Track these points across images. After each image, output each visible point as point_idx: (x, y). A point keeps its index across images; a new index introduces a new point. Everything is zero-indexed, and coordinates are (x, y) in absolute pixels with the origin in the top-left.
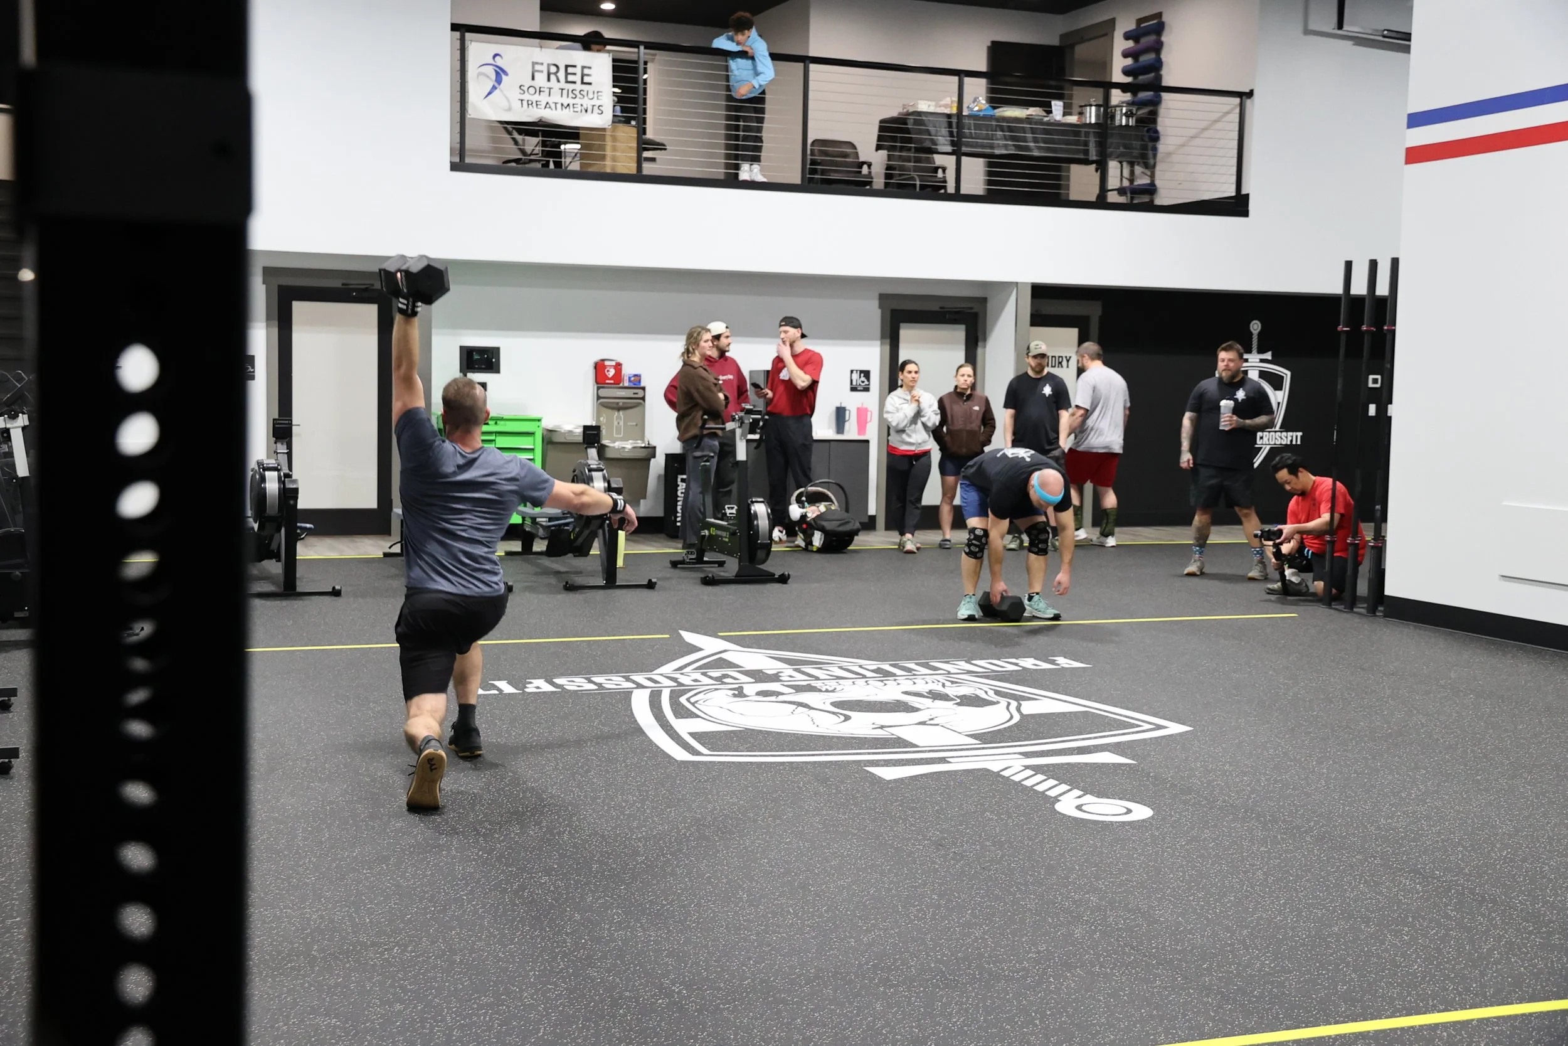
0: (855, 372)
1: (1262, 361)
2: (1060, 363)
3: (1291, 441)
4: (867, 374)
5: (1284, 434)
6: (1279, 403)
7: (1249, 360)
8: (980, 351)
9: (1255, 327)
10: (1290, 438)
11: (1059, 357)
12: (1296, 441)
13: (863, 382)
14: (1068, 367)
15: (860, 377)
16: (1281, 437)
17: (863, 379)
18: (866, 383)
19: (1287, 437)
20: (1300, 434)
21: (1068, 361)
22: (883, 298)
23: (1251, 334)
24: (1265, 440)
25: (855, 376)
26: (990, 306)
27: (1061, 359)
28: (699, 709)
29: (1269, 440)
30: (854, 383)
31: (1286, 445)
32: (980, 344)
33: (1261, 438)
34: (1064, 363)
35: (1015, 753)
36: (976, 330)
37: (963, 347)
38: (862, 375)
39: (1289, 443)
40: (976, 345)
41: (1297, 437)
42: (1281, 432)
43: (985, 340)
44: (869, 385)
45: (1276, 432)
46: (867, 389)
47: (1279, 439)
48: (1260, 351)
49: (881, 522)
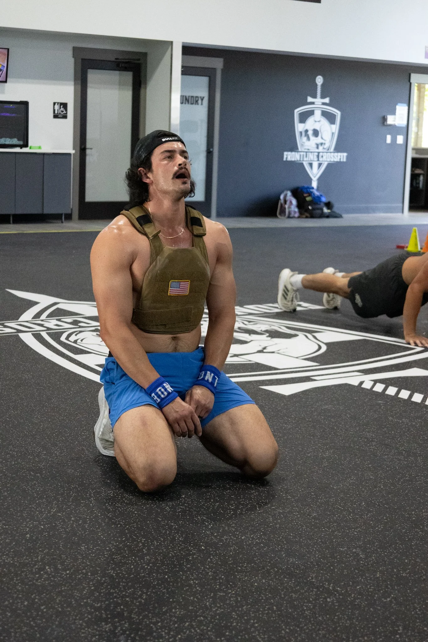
0: (56, 104)
1: (324, 104)
2: (197, 101)
3: (340, 159)
4: (65, 105)
5: (336, 154)
6: (333, 133)
7: (316, 103)
8: (142, 91)
9: (319, 80)
10: (339, 157)
11: (196, 97)
12: (343, 159)
13: (62, 111)
14: (202, 104)
15: (60, 108)
16: (334, 157)
17: (62, 109)
18: (65, 112)
19: (337, 156)
20: (345, 154)
21: (202, 100)
22: (76, 50)
23: (316, 85)
24: (324, 157)
25: (57, 107)
26: (149, 59)
27: (197, 98)
28: (83, 346)
29: (326, 158)
30: (56, 112)
31: (337, 162)
32: (142, 86)
33: (322, 157)
34: (200, 101)
35: (353, 371)
36: (139, 76)
37: (131, 88)
38: (62, 106)
39: (338, 160)
40: (140, 86)
41: (343, 156)
42: (334, 153)
43: (146, 84)
44: (66, 113)
45: (331, 152)
46: (65, 117)
47: (333, 157)
48: (323, 97)
49: (76, 215)
